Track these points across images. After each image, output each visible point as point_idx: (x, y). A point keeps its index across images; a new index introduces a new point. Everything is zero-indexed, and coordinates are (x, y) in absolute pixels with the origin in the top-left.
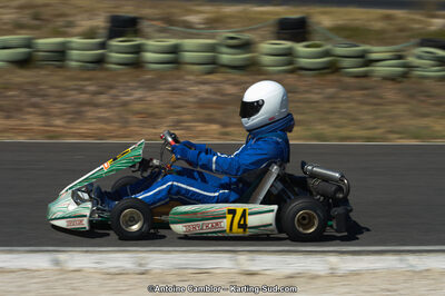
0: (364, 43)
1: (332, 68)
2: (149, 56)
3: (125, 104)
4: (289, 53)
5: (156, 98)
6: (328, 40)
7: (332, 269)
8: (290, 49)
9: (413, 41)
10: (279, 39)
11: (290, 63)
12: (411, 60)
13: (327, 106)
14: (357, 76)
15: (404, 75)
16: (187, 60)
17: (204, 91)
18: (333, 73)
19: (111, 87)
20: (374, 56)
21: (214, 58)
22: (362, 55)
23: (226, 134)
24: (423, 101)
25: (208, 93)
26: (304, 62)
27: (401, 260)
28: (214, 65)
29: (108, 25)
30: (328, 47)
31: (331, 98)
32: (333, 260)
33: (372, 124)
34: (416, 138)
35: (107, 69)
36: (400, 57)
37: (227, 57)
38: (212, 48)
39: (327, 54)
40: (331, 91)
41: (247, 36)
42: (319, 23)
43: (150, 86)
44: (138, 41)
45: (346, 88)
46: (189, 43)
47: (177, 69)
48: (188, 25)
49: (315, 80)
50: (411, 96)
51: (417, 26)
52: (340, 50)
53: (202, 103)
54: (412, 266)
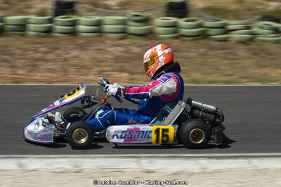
0: (224, 18)
1: (203, 35)
2: (81, 28)
3: (65, 60)
4: (174, 26)
5: (86, 56)
6: (200, 16)
7: (203, 168)
8: (175, 23)
9: (257, 17)
10: (168, 16)
11: (176, 32)
12: (256, 30)
13: (200, 61)
14: (220, 40)
15: (251, 40)
16: (107, 30)
17: (118, 51)
18: (204, 38)
19: (56, 49)
20: (231, 27)
21: (125, 28)
22: (223, 27)
23: (133, 79)
24: (263, 57)
25: (121, 52)
26: (184, 31)
27: (248, 162)
28: (125, 34)
29: (54, 7)
30: (201, 21)
31: (203, 55)
32: (204, 162)
33: (230, 73)
34: (259, 81)
35: (54, 37)
36: (248, 28)
37: (134, 28)
38: (124, 22)
39: (200, 26)
40: (203, 50)
41: (146, 14)
42: (194, 6)
43: (82, 48)
44: (74, 18)
45: (213, 48)
46: (108, 19)
47: (101, 36)
48: (107, 7)
49: (193, 44)
50: (256, 54)
51: (259, 7)
52: (208, 24)
53: (117, 59)
54: (256, 166)
